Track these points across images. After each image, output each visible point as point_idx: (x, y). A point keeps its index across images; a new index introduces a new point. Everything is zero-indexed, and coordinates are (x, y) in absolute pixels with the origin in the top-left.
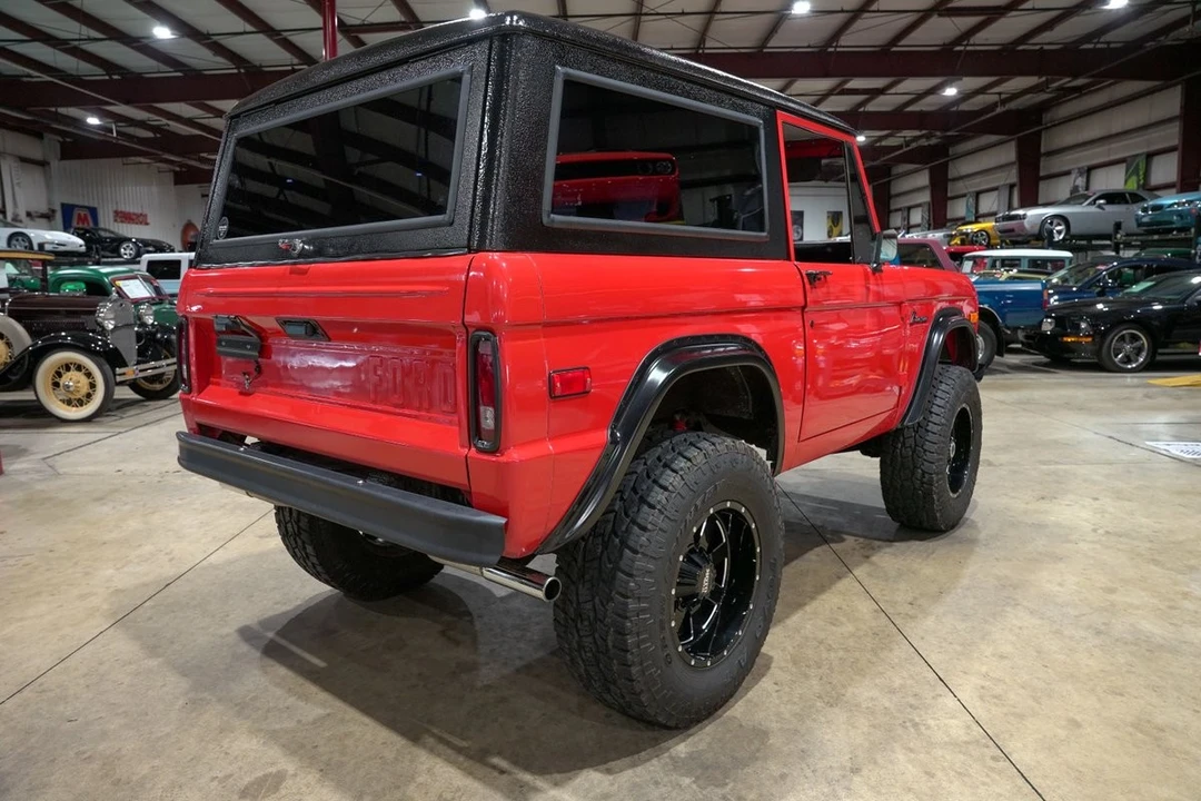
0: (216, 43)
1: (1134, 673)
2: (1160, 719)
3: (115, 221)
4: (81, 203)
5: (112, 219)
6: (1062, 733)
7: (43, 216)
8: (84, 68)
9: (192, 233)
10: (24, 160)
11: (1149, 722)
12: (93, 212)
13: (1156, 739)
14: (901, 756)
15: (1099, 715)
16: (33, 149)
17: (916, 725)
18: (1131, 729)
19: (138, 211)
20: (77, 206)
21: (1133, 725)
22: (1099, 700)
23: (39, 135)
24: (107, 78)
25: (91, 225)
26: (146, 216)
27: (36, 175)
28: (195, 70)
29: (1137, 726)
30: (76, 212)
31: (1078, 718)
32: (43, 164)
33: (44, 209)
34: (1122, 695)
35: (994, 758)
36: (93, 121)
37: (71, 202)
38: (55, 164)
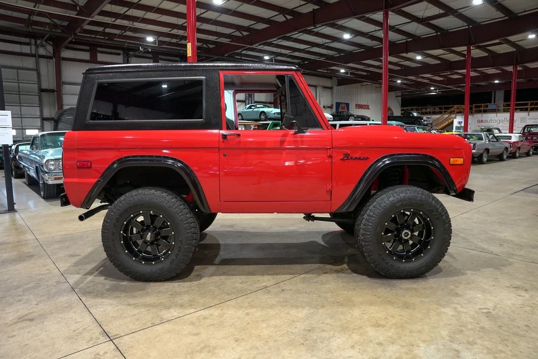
0: (372, 36)
3: (356, 108)
4: (343, 102)
5: (355, 107)
7: (329, 107)
8: (330, 53)
9: (390, 112)
10: (324, 87)
12: (348, 105)
16: (328, 83)
19: (366, 104)
20: (342, 103)
23: (331, 78)
24: (339, 55)
25: (346, 110)
26: (368, 106)
27: (328, 92)
28: (370, 47)
30: (341, 106)
32: (331, 88)
33: (330, 105)
36: (342, 71)
37: (339, 102)
38: (335, 88)
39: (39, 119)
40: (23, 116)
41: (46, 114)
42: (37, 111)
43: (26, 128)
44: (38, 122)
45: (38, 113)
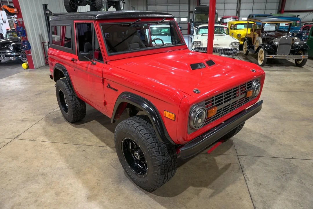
1: (27, 168)
2: (15, 161)
6: (26, 148)
11: (16, 159)
13: (13, 157)
14: (42, 132)
15: (24, 155)
17: (45, 135)
18: (18, 156)
21: (18, 157)
22: (27, 157)
29: (17, 157)
31: (27, 152)
34: (24, 161)
35: (31, 139)
39: (188, 12)
40: (180, 11)
41: (191, 9)
42: (187, 8)
43: (181, 17)
44: (187, 14)
45: (187, 9)
